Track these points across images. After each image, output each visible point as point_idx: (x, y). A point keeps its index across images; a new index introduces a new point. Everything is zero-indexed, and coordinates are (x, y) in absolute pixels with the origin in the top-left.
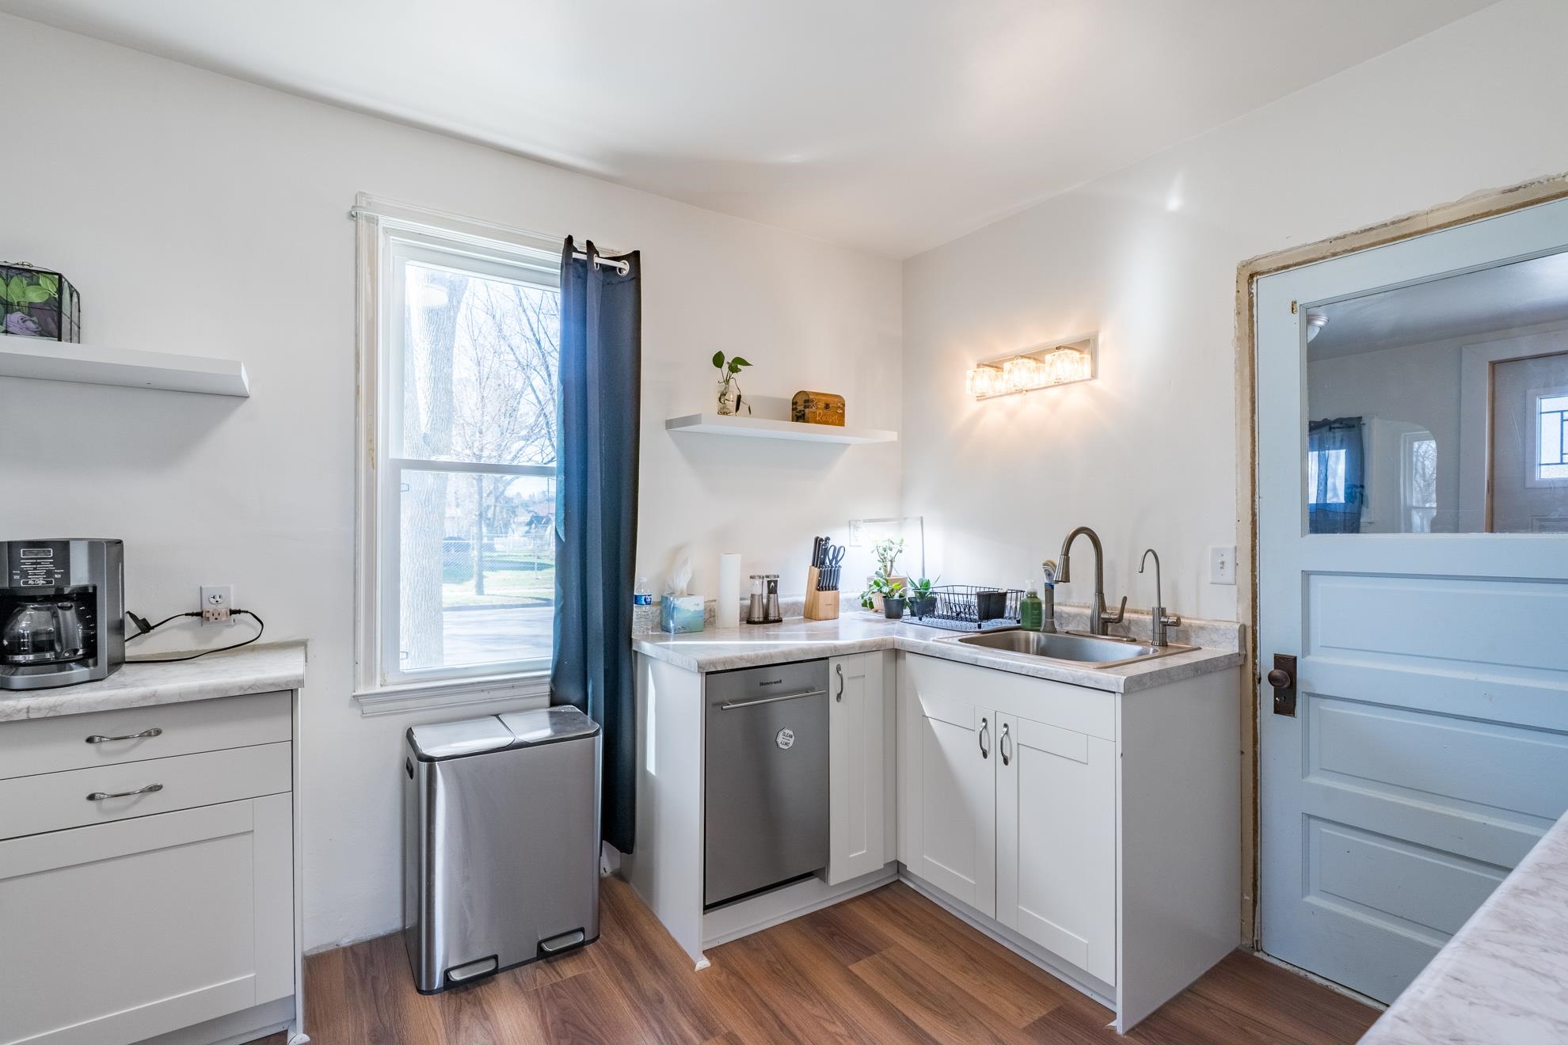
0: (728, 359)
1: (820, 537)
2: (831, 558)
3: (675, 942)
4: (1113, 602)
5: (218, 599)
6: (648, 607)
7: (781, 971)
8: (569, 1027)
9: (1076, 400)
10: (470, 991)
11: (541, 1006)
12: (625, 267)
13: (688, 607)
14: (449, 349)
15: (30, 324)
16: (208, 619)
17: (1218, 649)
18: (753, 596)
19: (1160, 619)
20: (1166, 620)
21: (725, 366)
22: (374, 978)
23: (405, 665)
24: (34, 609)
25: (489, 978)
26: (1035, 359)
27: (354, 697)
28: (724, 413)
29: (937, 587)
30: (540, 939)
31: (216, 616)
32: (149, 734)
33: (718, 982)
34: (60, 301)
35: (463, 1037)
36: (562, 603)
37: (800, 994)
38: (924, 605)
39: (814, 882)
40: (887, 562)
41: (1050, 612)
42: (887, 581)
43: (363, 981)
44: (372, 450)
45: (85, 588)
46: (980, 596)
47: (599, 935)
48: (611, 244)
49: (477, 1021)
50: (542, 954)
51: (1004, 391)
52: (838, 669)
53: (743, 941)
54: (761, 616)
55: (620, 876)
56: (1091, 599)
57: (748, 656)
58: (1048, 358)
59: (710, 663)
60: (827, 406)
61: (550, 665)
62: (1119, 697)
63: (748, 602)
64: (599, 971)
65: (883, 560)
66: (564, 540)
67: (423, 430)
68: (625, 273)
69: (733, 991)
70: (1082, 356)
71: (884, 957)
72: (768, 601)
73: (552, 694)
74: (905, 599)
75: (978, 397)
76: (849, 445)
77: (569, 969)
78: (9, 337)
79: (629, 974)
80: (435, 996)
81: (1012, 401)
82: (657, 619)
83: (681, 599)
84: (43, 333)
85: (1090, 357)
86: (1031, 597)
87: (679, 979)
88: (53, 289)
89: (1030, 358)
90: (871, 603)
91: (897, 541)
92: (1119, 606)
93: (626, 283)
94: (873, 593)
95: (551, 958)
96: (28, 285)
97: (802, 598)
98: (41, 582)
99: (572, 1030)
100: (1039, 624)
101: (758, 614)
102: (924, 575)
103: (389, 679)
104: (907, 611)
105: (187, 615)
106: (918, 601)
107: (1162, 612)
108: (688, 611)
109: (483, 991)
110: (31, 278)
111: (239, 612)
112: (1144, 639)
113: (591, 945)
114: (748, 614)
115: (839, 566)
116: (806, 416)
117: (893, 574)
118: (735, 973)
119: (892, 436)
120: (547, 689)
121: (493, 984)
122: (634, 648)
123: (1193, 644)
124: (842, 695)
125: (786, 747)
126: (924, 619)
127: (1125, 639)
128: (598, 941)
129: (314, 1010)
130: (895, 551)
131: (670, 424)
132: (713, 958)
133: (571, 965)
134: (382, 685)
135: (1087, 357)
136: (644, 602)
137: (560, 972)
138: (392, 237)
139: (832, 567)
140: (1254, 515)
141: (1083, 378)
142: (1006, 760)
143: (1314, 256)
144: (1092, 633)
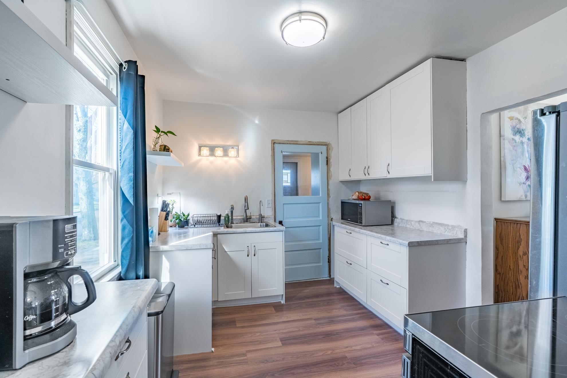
4: (249, 214)
41: (232, 219)
81: (212, 159)
86: (227, 215)
127: (251, 222)
140: (275, 193)
141: (235, 156)
142: (255, 255)
143: (284, 143)
144: (244, 222)
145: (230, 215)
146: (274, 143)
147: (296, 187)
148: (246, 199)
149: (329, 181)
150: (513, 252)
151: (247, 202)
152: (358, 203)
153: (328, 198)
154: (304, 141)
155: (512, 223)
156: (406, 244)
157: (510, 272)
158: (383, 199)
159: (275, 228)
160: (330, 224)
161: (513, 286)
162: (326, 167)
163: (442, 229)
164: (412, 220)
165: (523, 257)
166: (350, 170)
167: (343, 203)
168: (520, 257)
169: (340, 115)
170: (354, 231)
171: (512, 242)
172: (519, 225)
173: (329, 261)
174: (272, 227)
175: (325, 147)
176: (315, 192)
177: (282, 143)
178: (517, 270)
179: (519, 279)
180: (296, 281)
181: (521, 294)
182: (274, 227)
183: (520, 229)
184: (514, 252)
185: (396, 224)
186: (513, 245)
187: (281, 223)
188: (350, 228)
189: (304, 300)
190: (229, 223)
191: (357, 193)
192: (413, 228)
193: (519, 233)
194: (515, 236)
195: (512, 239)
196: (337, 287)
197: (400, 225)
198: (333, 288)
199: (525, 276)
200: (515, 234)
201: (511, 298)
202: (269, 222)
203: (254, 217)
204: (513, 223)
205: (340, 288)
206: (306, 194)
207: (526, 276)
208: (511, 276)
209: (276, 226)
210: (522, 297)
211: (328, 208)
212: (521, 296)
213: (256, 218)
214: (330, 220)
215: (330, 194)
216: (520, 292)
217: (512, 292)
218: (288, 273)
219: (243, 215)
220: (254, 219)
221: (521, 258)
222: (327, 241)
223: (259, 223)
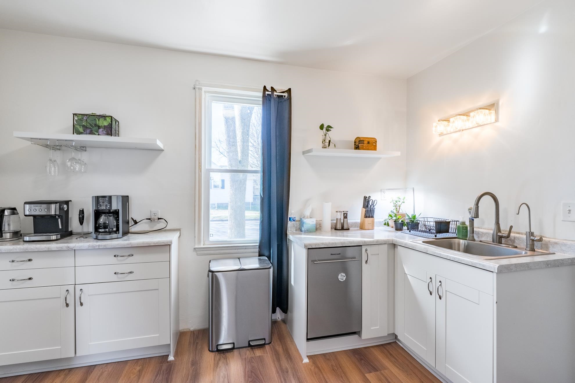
0: (325, 126)
1: (366, 196)
2: (371, 205)
3: (298, 350)
4: (504, 228)
5: (155, 214)
6: (294, 222)
7: (336, 370)
8: (253, 374)
9: (488, 132)
10: (224, 354)
11: (245, 364)
12: (286, 94)
13: (309, 223)
14: (248, 131)
15: (104, 132)
16: (152, 220)
17: (565, 255)
18: (337, 219)
19: (530, 237)
20: (534, 238)
21: (324, 129)
22: (197, 343)
23: (211, 239)
24: (104, 216)
25: (232, 350)
26: (467, 115)
27: (194, 248)
28: (324, 148)
29: (419, 218)
30: (250, 340)
31: (154, 220)
32: (129, 256)
33: (310, 369)
34: (111, 124)
35: (218, 370)
36: (262, 220)
37: (342, 381)
38: (413, 225)
39: (355, 336)
40: (397, 207)
41: (472, 231)
42: (396, 215)
43: (194, 343)
44: (200, 166)
45: (116, 210)
46: (437, 223)
47: (271, 342)
48: (280, 87)
49: (224, 365)
50: (250, 346)
51: (452, 131)
52: (366, 250)
53: (324, 355)
54: (340, 227)
55: (284, 321)
56: (493, 226)
57: (326, 243)
58: (472, 114)
59: (309, 245)
60: (368, 143)
61: (258, 242)
62: (495, 275)
63: (335, 221)
64: (268, 356)
65: (396, 206)
66: (262, 197)
67: (239, 159)
68: (286, 97)
69: (315, 374)
70: (490, 112)
71: (382, 374)
72: (344, 221)
73: (259, 252)
74: (405, 223)
75: (439, 134)
76: (381, 158)
77: (258, 353)
78: (99, 136)
79: (279, 360)
80: (213, 353)
81: (455, 136)
82: (299, 227)
83: (306, 219)
84: (108, 134)
85: (494, 112)
86: (462, 224)
87: (296, 365)
88: (110, 121)
89: (464, 115)
90: (388, 224)
91: (402, 198)
92: (508, 230)
93: (287, 101)
94: (389, 219)
95: (253, 347)
96: (104, 120)
97: (359, 221)
98: (104, 208)
99: (254, 376)
100: (467, 236)
101: (339, 226)
102: (414, 212)
103: (206, 244)
104: (405, 228)
105: (146, 219)
106: (410, 223)
107: (532, 234)
108: (309, 224)
109: (229, 355)
110: (105, 118)
111: (161, 219)
112: (522, 246)
113: (268, 345)
114: (335, 226)
115: (374, 208)
116: (359, 147)
117: (400, 212)
118: (318, 367)
119: (398, 154)
120: (257, 250)
121: (232, 353)
122: (288, 237)
123: (551, 251)
124: (368, 261)
125: (342, 281)
126: (411, 231)
127: (511, 246)
128: (271, 344)
129: (178, 349)
130: (401, 202)
131: (304, 153)
132: (311, 359)
133: (259, 351)
134: (203, 245)
135: (493, 112)
136: (292, 220)
137: (255, 353)
138: (207, 94)
139: (371, 208)
141: (490, 122)
190: (465, 236)
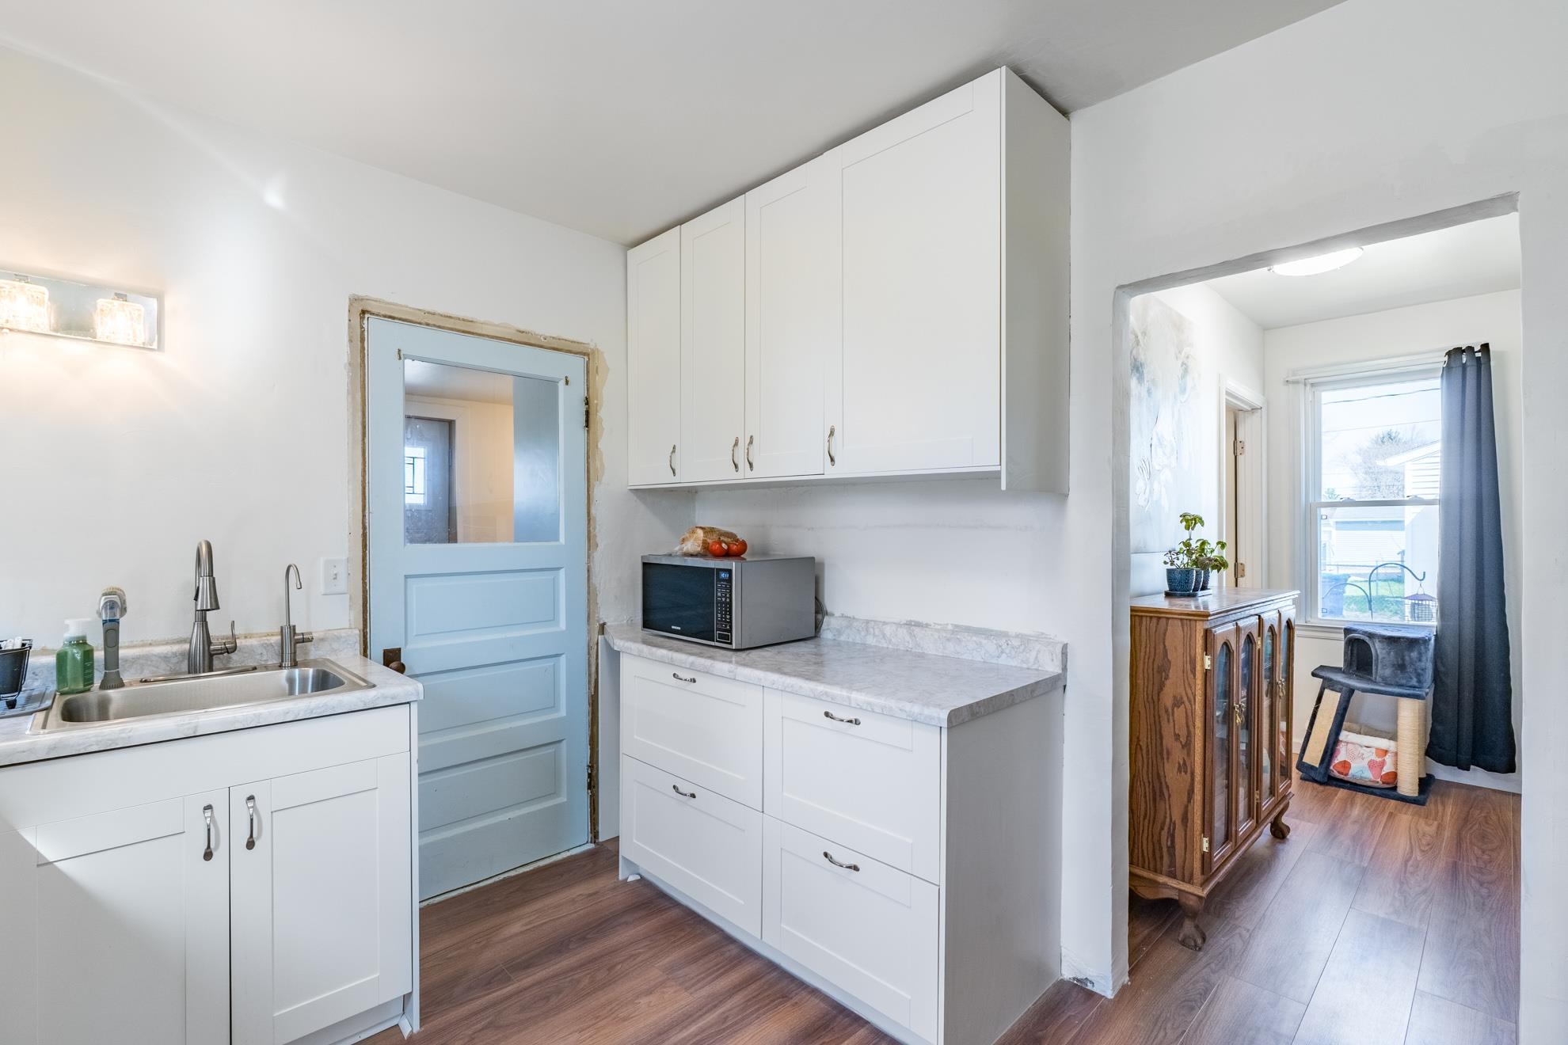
41: (112, 660)
86: (77, 644)
100: (91, 680)
140: (364, 528)
141: (139, 343)
142: (250, 845)
143: (414, 319)
144: (193, 669)
145: (96, 641)
146: (364, 312)
147: (449, 508)
148: (205, 560)
149: (594, 486)
150: (1147, 698)
151: (211, 574)
152: (713, 569)
153: (589, 550)
154: (497, 326)
155: (1144, 619)
156: (939, 718)
157: (1140, 756)
158: (780, 552)
159: (372, 693)
160: (597, 644)
161: (1148, 794)
162: (581, 433)
163: (990, 646)
164: (882, 620)
165: (1173, 710)
166: (674, 451)
167: (647, 566)
168: (1167, 711)
169: (631, 252)
170: (707, 672)
171: (1145, 671)
172: (1163, 621)
173: (592, 784)
174: (355, 687)
175: (579, 362)
176: (535, 528)
177: (400, 319)
178: (1159, 748)
179: (1162, 774)
180: (462, 891)
181: (1168, 815)
182: (360, 688)
183: (1165, 634)
184: (1150, 699)
185: (827, 634)
186: (1146, 681)
187: (392, 659)
188: (692, 663)
189: (507, 980)
190: (89, 681)
191: (700, 533)
192: (890, 646)
193: (1165, 646)
194: (1152, 654)
195: (1144, 663)
196: (631, 879)
197: (842, 638)
198: (614, 888)
199: (1179, 764)
200: (1152, 650)
201: (1141, 828)
202: (333, 658)
203: (254, 642)
204: (1147, 616)
205: (643, 882)
206: (485, 535)
207: (1181, 763)
208: (1141, 768)
209: (372, 679)
210: (1170, 825)
211: (589, 587)
212: (1168, 820)
213: (266, 646)
214: (597, 632)
215: (598, 534)
216: (1166, 809)
217: (1143, 813)
218: (430, 861)
219: (185, 633)
220: (251, 650)
221: (1168, 715)
222: (585, 708)
223: (281, 667)
